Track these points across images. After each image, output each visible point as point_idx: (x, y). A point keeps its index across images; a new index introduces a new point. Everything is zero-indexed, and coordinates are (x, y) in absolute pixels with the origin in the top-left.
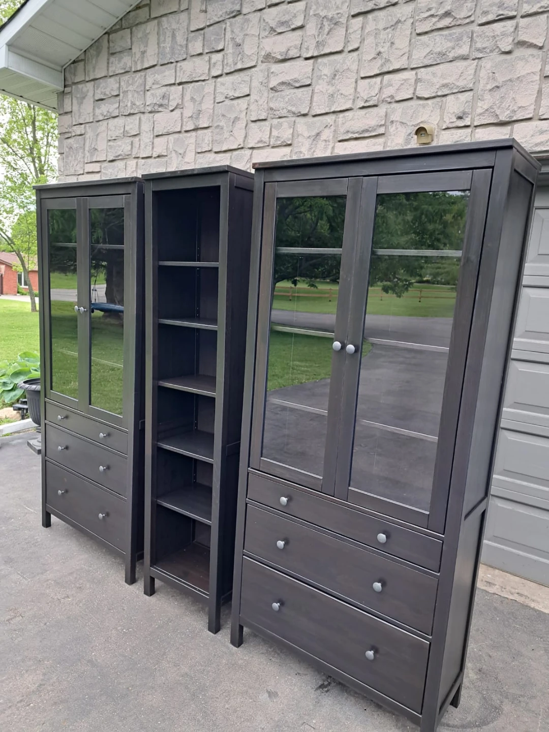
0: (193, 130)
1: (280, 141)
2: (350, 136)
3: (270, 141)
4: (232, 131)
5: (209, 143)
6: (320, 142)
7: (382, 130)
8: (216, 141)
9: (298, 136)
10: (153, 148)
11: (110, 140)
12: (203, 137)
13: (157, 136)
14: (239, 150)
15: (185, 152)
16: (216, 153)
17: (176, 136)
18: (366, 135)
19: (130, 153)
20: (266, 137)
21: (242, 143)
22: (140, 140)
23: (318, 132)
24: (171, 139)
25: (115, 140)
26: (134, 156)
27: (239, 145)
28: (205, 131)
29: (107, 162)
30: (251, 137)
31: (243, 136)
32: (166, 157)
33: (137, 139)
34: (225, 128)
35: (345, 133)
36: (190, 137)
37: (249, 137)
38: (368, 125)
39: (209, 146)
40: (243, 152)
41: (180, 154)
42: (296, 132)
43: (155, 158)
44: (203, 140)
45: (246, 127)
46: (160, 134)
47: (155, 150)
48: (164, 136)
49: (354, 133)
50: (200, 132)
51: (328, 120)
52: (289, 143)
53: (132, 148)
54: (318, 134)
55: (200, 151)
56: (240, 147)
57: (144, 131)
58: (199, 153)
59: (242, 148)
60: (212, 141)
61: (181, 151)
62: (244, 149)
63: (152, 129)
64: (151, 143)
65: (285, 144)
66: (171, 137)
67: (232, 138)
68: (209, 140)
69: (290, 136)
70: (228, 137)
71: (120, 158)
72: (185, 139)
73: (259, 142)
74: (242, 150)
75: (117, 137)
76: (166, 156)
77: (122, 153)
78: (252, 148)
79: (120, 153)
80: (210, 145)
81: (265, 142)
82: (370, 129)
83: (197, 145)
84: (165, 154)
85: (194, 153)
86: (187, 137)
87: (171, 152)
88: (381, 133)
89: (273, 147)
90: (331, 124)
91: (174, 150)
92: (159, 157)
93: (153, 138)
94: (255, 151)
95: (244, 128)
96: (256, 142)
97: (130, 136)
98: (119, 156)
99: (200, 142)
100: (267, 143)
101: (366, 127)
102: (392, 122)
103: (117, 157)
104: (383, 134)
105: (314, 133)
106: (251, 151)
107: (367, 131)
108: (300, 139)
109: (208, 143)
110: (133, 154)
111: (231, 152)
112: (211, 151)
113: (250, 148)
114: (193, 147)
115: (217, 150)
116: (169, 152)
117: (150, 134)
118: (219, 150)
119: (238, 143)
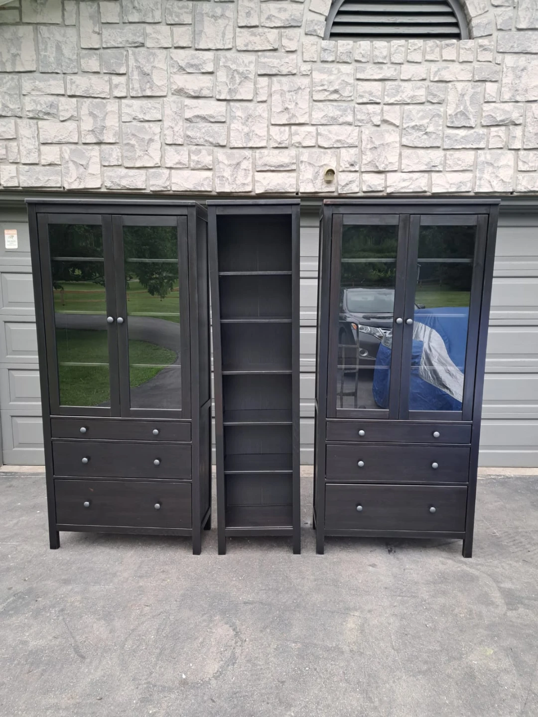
0: (95, 144)
1: (200, 165)
2: (267, 168)
3: (189, 164)
4: (147, 151)
6: (240, 170)
7: (294, 167)
8: (127, 157)
9: (219, 163)
10: (39, 155)
12: (109, 151)
13: (43, 144)
14: (156, 168)
15: (88, 164)
16: (127, 168)
17: (73, 147)
18: (281, 169)
19: (5, 157)
20: (185, 160)
21: (159, 163)
22: (18, 146)
23: (238, 162)
24: (65, 149)
26: (11, 161)
27: (156, 164)
28: (112, 146)
30: (168, 158)
31: (160, 156)
33: (14, 144)
34: (137, 146)
35: (263, 166)
36: (92, 150)
37: (166, 158)
38: (283, 162)
39: (118, 160)
40: (161, 171)
41: (82, 165)
42: (217, 159)
43: (44, 165)
44: (110, 155)
45: (161, 148)
46: (49, 142)
47: (42, 157)
48: (54, 145)
49: (272, 167)
50: (103, 147)
51: (246, 153)
52: (210, 167)
53: (7, 152)
54: (238, 164)
55: (106, 164)
56: (157, 165)
57: (25, 136)
58: (104, 166)
59: (159, 167)
60: (122, 156)
61: (84, 163)
62: (161, 168)
63: (36, 135)
64: (37, 150)
65: (206, 168)
66: (65, 148)
67: (146, 157)
68: (118, 156)
69: (211, 162)
70: (142, 155)
72: (84, 151)
73: (177, 163)
74: (159, 169)
76: (60, 165)
78: (171, 168)
80: (120, 160)
81: (184, 164)
82: (285, 165)
83: (102, 159)
84: (60, 163)
85: (99, 166)
86: (88, 149)
87: (68, 161)
88: (293, 168)
89: (193, 169)
90: (249, 156)
91: (72, 161)
92: (50, 165)
93: (39, 145)
94: (173, 171)
95: (159, 149)
96: (175, 163)
99: (107, 156)
100: (186, 165)
101: (281, 163)
102: (302, 162)
104: (294, 170)
105: (235, 162)
106: (169, 170)
107: (282, 166)
108: (221, 166)
109: (117, 158)
110: (10, 158)
111: (145, 169)
112: (120, 165)
113: (167, 168)
114: (98, 160)
115: (128, 166)
116: (64, 161)
117: (33, 140)
118: (132, 166)
119: (155, 162)
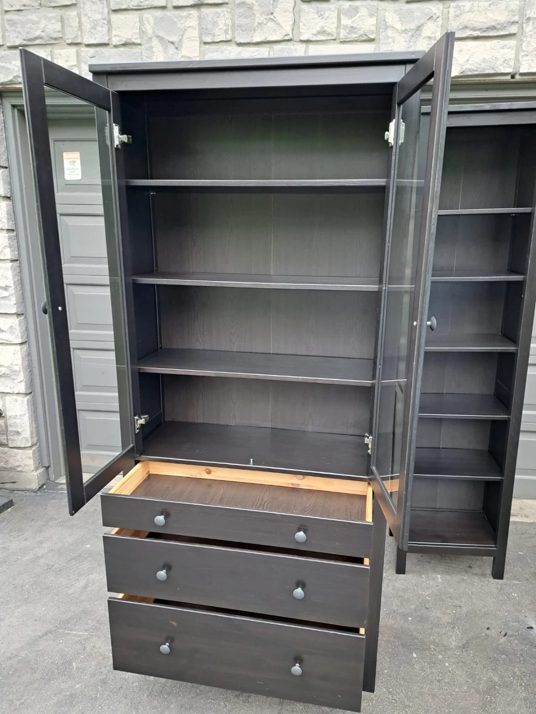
0: (192, 6)
1: (356, 33)
2: (469, 33)
3: (338, 33)
4: (272, 14)
5: (228, 30)
6: (421, 39)
7: (513, 29)
8: (240, 26)
9: (387, 28)
10: (109, 30)
11: (7, 11)
12: (213, 18)
13: (115, 11)
14: (284, 43)
15: (181, 40)
16: (240, 44)
17: (159, 13)
18: (491, 34)
19: (60, 35)
20: (331, 27)
21: (290, 33)
22: (79, 16)
23: (419, 25)
24: (147, 18)
25: (19, 10)
26: (69, 41)
27: (286, 35)
28: (218, 10)
29: (5, 47)
30: (304, 25)
31: (291, 23)
32: (139, 47)
33: (72, 13)
34: (256, 8)
35: (461, 29)
36: (187, 17)
37: (301, 24)
38: (495, 20)
39: (226, 32)
40: (292, 47)
41: (172, 43)
42: (383, 23)
43: (116, 46)
44: (215, 24)
45: (294, 9)
46: (124, 7)
47: (114, 33)
48: (130, 12)
49: (475, 31)
50: (205, 11)
51: (433, 9)
52: (372, 37)
53: (63, 26)
54: (419, 28)
55: (209, 40)
56: (286, 38)
57: (88, 1)
58: (205, 43)
59: (290, 40)
60: (233, 25)
61: (174, 39)
62: (292, 42)
64: (105, 22)
65: (365, 38)
66: (148, 15)
67: (271, 25)
68: (226, 25)
69: (373, 28)
70: (265, 22)
71: (38, 42)
72: (176, 20)
73: (319, 33)
74: (290, 44)
75: (25, 6)
76: (140, 44)
77: (43, 34)
78: (308, 42)
79: (38, 33)
80: (230, 32)
81: (329, 34)
82: (499, 26)
83: (203, 31)
84: (139, 41)
85: (198, 43)
86: (181, 17)
87: (151, 38)
88: (512, 32)
89: (343, 42)
90: (438, 14)
91: (158, 37)
92: (124, 45)
93: (108, 13)
94: (312, 45)
95: (292, 10)
96: (315, 32)
97: (54, 7)
98: (36, 38)
99: (210, 26)
100: (333, 35)
101: (493, 24)
102: (529, 19)
103: (30, 40)
104: (514, 34)
105: (413, 26)
106: (304, 45)
107: (493, 28)
108: (390, 33)
109: (225, 28)
110: (67, 37)
111: (268, 45)
112: (230, 41)
113: (302, 41)
114: (196, 33)
115: (243, 41)
116: (145, 38)
117: (101, 6)
118: (248, 41)
119: (284, 33)
